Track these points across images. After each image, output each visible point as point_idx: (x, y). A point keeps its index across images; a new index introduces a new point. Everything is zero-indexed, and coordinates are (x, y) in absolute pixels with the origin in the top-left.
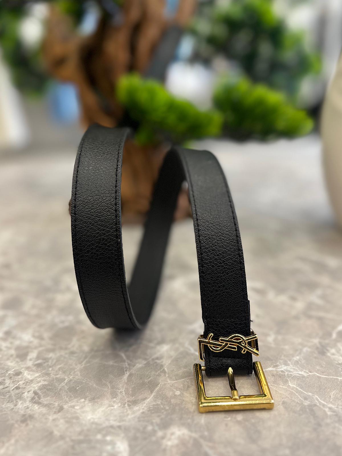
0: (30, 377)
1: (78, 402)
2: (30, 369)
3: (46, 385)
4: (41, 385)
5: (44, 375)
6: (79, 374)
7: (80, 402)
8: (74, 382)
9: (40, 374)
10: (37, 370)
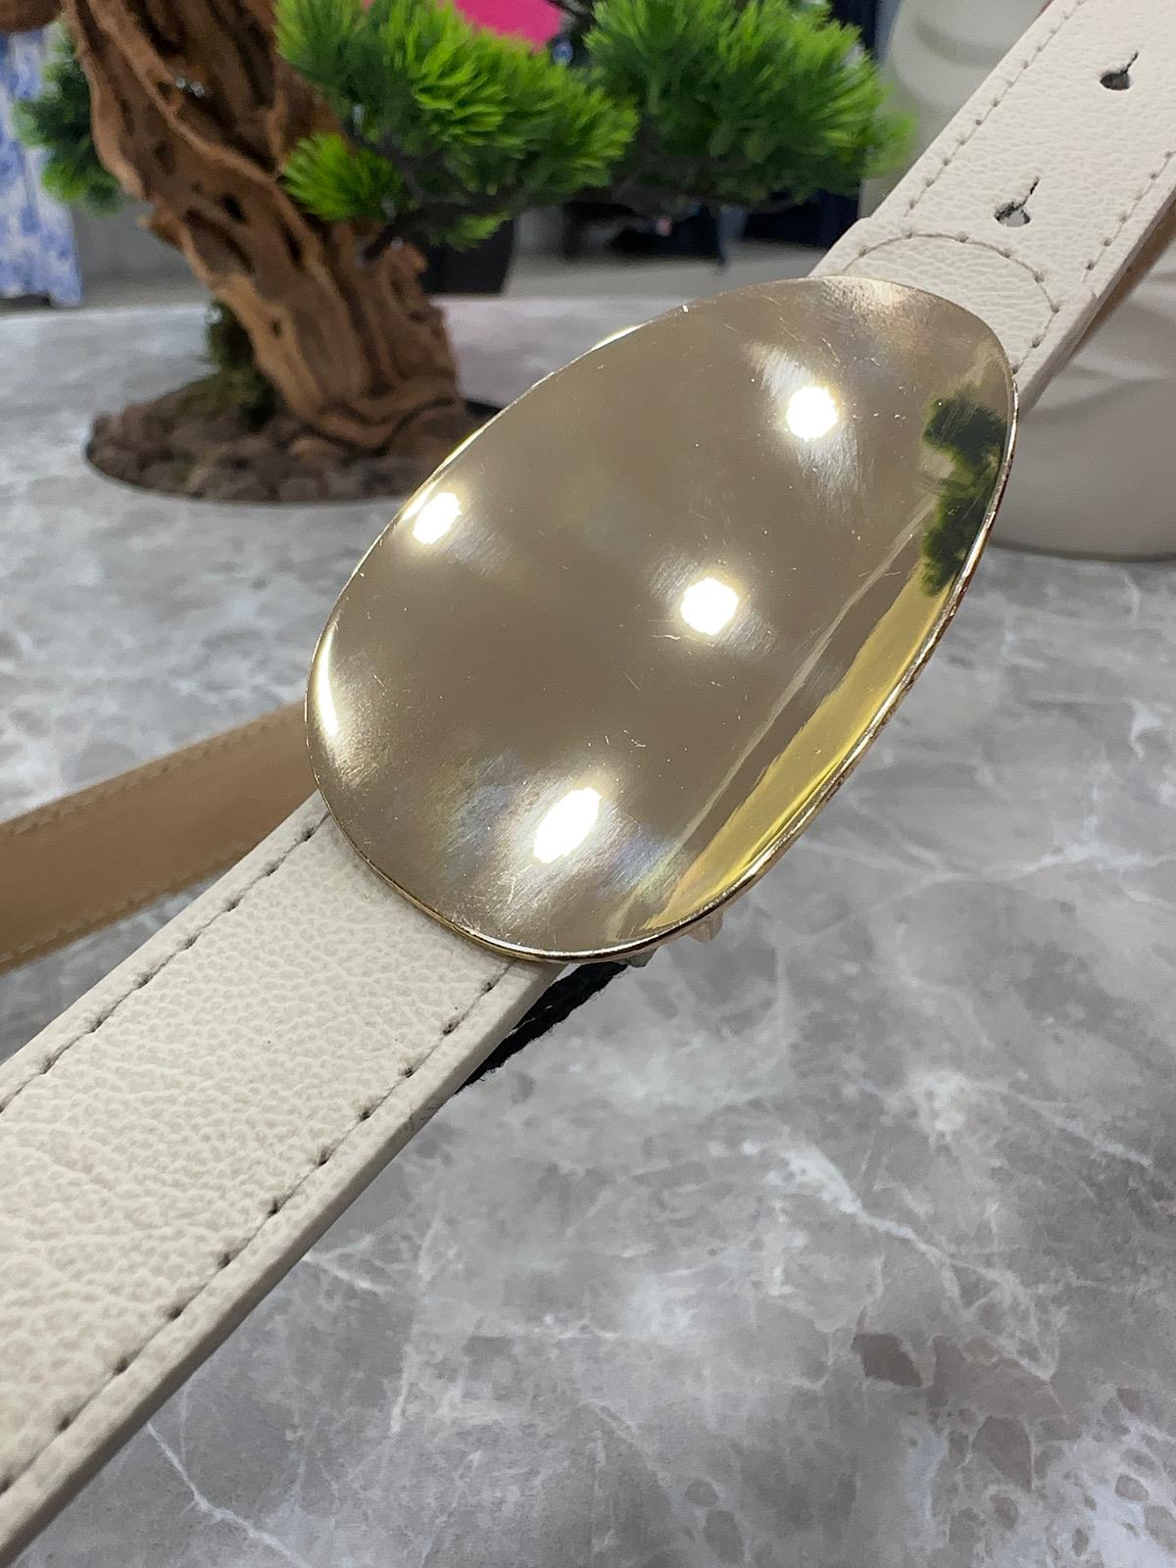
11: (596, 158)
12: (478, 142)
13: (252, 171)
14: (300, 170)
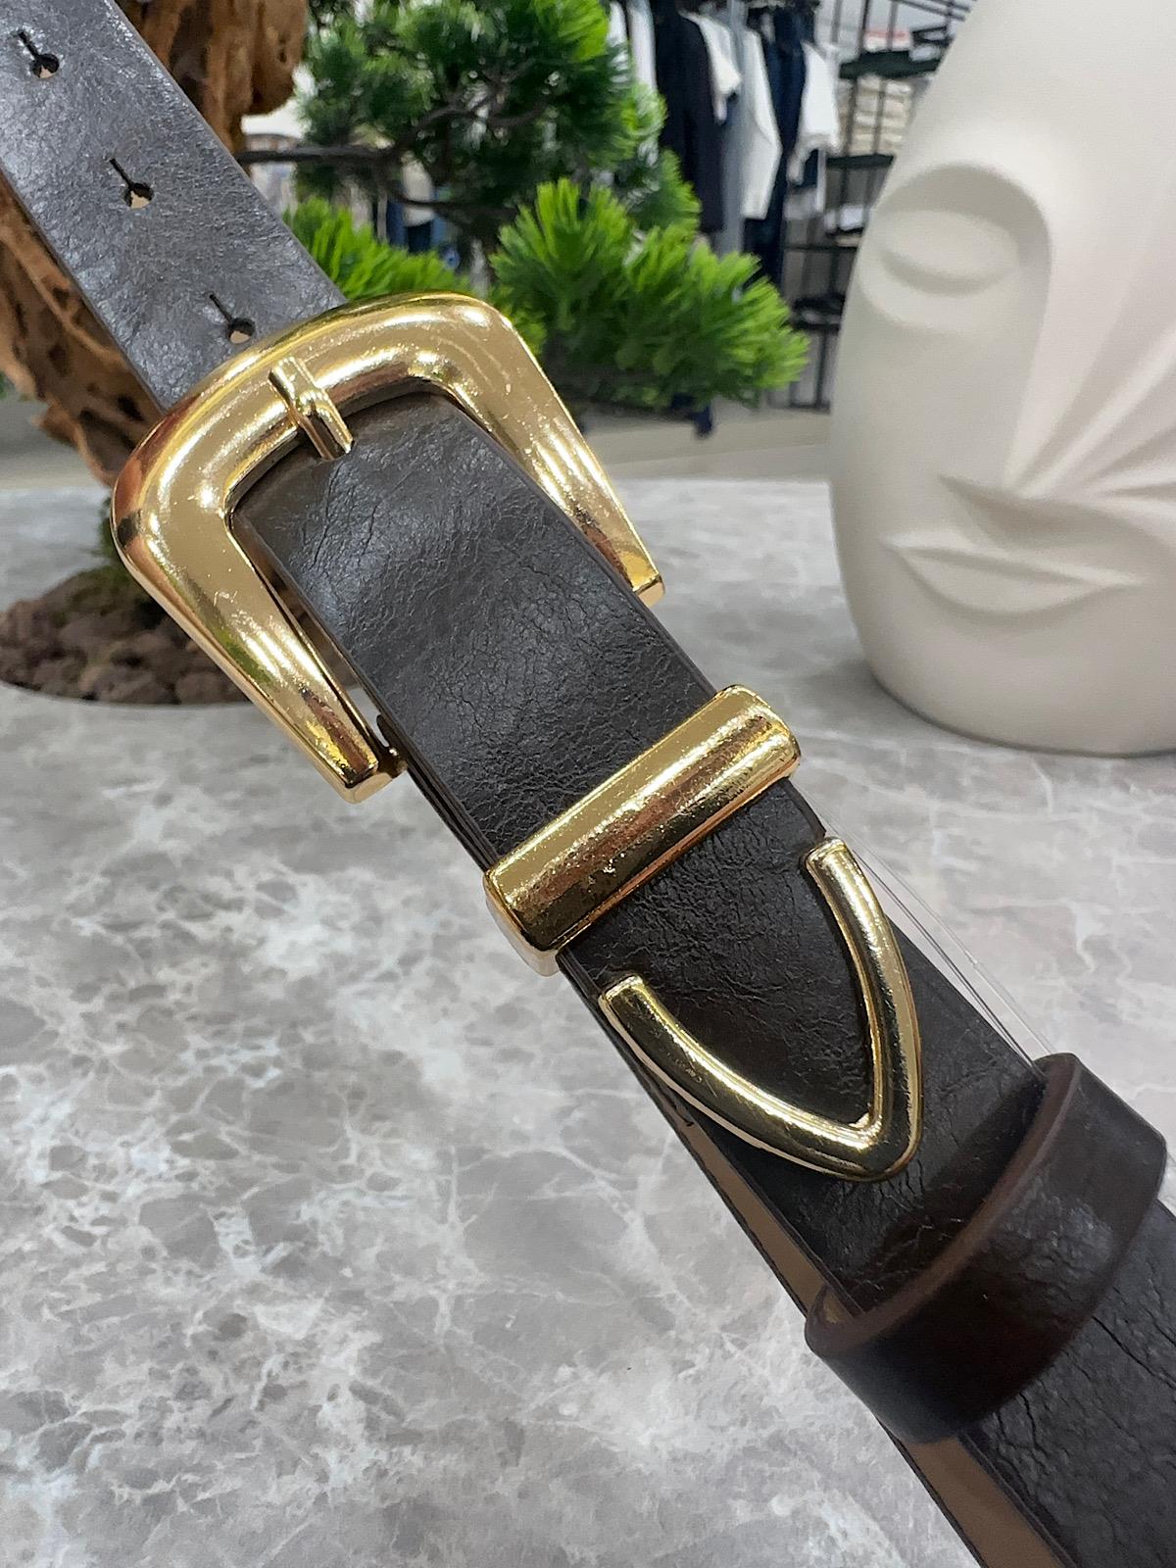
0: (291, 1330)
1: (553, 1386)
2: (269, 1295)
3: (380, 1346)
4: (359, 1351)
5: (343, 1306)
6: (470, 1264)
7: (565, 1383)
8: (476, 1303)
10: (294, 1288)
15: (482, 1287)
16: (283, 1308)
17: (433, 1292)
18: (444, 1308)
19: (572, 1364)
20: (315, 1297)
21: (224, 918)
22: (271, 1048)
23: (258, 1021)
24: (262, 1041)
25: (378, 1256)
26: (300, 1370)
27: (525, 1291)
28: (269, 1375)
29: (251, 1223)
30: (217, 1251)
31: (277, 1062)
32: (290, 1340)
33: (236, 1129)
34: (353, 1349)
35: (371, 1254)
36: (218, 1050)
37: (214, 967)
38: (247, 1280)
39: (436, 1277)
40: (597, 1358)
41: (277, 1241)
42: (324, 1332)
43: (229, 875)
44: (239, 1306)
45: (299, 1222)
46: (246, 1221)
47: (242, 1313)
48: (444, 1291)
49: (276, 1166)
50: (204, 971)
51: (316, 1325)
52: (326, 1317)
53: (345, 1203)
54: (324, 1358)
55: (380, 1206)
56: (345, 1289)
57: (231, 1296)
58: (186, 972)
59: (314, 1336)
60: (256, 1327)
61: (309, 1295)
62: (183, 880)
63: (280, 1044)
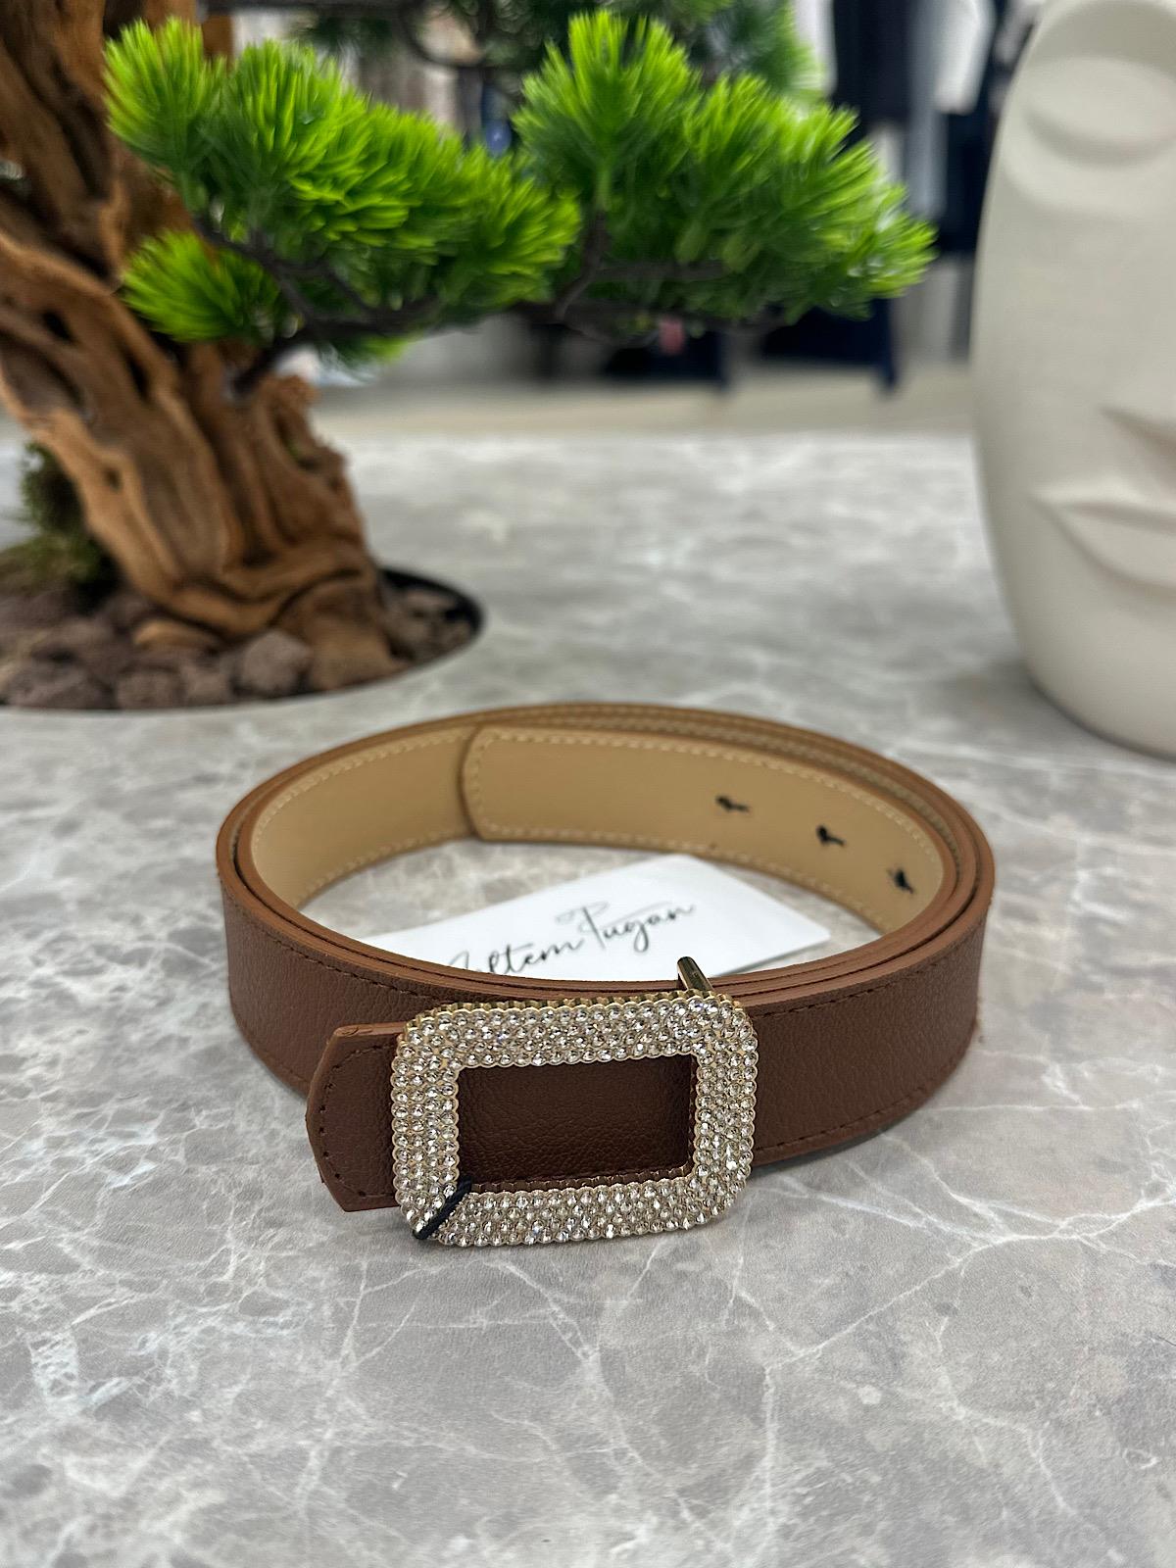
0: (106, 1486)
1: (443, 1561)
2: (85, 1443)
3: (220, 1508)
4: (192, 1514)
5: (181, 1457)
6: (361, 1410)
7: (456, 1557)
8: (359, 1458)
9: (151, 1454)
10: (122, 1434)
11: (530, 265)
12: (376, 242)
13: (82, 280)
14: (146, 277)
15: (370, 1437)
16: (102, 1460)
17: (303, 1443)
18: (314, 1462)
19: (470, 1535)
20: (147, 1446)
21: (117, 974)
22: (148, 1137)
23: (138, 1103)
24: (135, 1128)
25: (239, 1395)
26: (109, 1536)
27: (426, 1443)
28: (68, 1542)
29: (79, 1353)
30: (29, 1386)
31: (152, 1154)
32: (103, 1497)
33: (82, 1236)
34: (183, 1513)
35: (232, 1392)
36: (78, 1138)
37: (94, 1034)
38: (60, 1424)
39: (311, 1422)
40: (507, 1527)
41: (109, 1375)
42: (151, 1490)
43: (136, 920)
44: (43, 1456)
45: (142, 1353)
46: (74, 1351)
47: (47, 1464)
48: (319, 1441)
49: (127, 1283)
50: (78, 1041)
51: (144, 1480)
52: (156, 1471)
53: (209, 1331)
54: (143, 1524)
55: (253, 1335)
56: (186, 1437)
57: (36, 1443)
58: (53, 1041)
59: (137, 1493)
60: (63, 1480)
61: (139, 1444)
62: (72, 928)
63: (161, 1131)
